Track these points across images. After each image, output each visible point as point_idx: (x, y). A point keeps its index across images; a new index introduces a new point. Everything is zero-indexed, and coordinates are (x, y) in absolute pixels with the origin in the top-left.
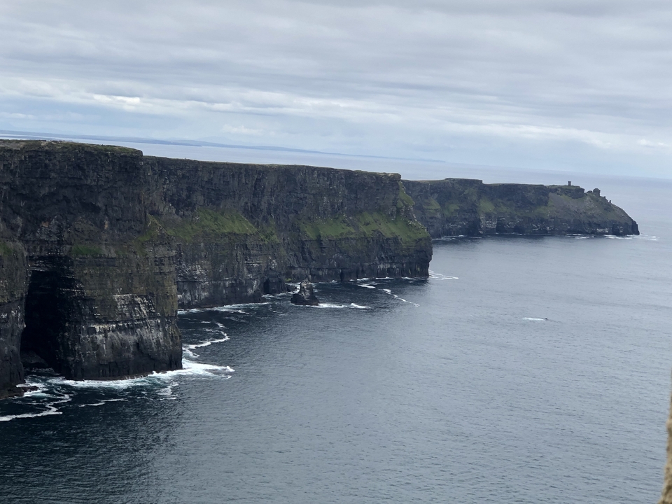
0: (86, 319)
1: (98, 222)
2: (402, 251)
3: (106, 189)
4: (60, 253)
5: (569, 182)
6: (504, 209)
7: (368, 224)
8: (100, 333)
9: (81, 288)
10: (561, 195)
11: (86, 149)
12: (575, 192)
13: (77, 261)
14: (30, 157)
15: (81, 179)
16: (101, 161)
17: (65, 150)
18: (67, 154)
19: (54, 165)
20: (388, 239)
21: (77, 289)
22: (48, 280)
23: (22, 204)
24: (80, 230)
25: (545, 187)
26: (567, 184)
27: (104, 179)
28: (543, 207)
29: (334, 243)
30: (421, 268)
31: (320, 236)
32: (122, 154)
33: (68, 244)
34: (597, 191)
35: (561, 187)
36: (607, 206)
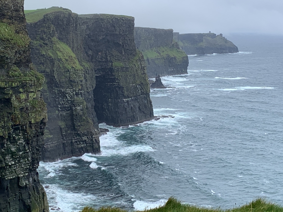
0: (120, 96)
1: (120, 51)
2: (177, 63)
3: (123, 36)
4: (107, 66)
5: (210, 32)
6: (186, 44)
7: (163, 52)
8: (126, 102)
9: (118, 82)
10: (207, 37)
11: (115, 17)
12: (213, 36)
13: (116, 69)
14: (96, 22)
15: (113, 31)
16: (121, 23)
17: (108, 18)
18: (109, 19)
19: (104, 25)
20: (172, 58)
21: (116, 82)
22: (99, 80)
23: (92, 44)
24: (114, 56)
25: (202, 34)
26: (209, 32)
27: (122, 31)
28: (201, 43)
29: (153, 60)
30: (185, 70)
31: (148, 58)
32: (129, 19)
33: (110, 62)
34: (221, 35)
35: (206, 34)
36: (226, 41)
